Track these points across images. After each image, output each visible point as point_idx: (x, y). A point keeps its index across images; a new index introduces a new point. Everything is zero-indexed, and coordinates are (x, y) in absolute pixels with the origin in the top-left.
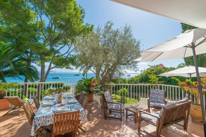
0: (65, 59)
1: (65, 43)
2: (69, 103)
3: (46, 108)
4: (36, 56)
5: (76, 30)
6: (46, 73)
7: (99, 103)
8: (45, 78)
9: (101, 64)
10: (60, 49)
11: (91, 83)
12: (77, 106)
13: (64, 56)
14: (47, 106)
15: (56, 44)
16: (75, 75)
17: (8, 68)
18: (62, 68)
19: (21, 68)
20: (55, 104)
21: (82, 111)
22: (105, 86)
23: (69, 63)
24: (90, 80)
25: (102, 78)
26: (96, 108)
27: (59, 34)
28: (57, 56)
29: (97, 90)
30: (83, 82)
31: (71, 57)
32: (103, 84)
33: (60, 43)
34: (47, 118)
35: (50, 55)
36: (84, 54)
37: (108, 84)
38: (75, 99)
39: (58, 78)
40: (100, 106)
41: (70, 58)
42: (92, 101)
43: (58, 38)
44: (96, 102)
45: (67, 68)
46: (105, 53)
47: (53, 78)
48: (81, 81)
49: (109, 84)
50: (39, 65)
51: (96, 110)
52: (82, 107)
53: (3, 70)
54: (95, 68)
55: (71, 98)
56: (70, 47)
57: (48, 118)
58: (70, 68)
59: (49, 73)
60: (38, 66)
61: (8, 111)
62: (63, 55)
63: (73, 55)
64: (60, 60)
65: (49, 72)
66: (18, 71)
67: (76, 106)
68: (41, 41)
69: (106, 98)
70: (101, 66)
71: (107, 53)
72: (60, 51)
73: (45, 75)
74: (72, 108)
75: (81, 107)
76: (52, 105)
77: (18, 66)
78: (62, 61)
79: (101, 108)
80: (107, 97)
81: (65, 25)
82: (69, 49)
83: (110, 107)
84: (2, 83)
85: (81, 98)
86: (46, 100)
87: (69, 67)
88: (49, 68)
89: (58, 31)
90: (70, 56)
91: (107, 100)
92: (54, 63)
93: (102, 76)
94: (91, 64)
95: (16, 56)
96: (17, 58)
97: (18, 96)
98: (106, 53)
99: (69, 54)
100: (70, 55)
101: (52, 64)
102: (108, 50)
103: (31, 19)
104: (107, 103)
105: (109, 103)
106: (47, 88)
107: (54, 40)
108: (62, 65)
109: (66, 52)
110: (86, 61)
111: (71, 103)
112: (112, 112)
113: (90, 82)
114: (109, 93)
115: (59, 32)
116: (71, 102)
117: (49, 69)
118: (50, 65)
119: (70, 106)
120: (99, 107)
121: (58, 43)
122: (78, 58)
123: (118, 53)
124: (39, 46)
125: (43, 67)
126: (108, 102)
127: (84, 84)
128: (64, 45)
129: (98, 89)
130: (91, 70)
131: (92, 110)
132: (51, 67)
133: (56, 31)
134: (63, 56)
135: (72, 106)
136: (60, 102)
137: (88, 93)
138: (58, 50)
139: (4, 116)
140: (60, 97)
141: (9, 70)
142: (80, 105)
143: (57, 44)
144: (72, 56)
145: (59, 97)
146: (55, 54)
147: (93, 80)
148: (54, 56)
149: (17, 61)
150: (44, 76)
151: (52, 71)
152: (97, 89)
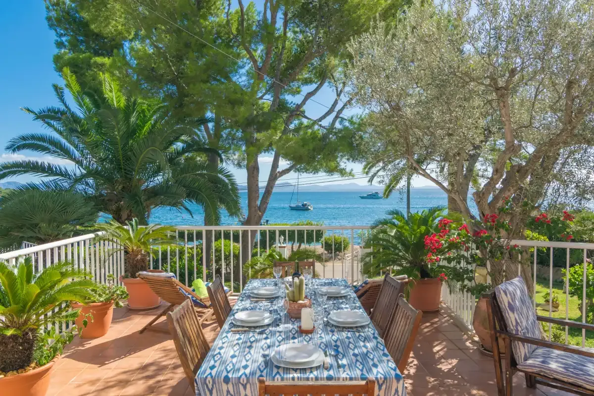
0: (325, 137)
1: (323, 75)
2: (330, 326)
3: (242, 337)
4: (230, 133)
5: (359, 17)
6: (262, 191)
7: (470, 327)
8: (259, 208)
9: (476, 147)
10: (304, 102)
11: (427, 232)
12: (365, 346)
13: (320, 126)
14: (250, 327)
15: (291, 84)
16: (363, 198)
17: (159, 179)
18: (316, 171)
19: (189, 177)
20: (276, 323)
21: (385, 378)
22: (496, 252)
23: (336, 150)
24: (424, 221)
25: (483, 214)
26: (456, 349)
27: (299, 46)
28: (297, 130)
29: (458, 267)
30: (392, 229)
31: (346, 128)
32: (489, 240)
33: (306, 79)
34: (241, 388)
35: (272, 124)
36: (397, 108)
37: (513, 242)
38: (358, 304)
39: (304, 208)
40: (473, 342)
41: (340, 131)
42: (436, 313)
43: (297, 62)
44: (451, 317)
45: (330, 171)
46: (497, 89)
47: (292, 209)
48: (385, 222)
49: (520, 243)
50: (239, 165)
51: (455, 362)
52: (386, 351)
53: (147, 186)
54: (447, 165)
55: (341, 297)
56: (339, 90)
57: (245, 387)
58: (342, 172)
59: (271, 192)
60: (236, 168)
61: (154, 317)
62: (315, 122)
63: (352, 118)
64: (304, 142)
65: (272, 188)
66: (184, 187)
67: (362, 344)
68: (241, 79)
69: (511, 318)
70: (473, 159)
71: (506, 88)
72: (304, 108)
73: (260, 199)
74: (340, 349)
75: (385, 355)
76: (268, 325)
77: (184, 171)
78: (311, 146)
79: (482, 353)
80: (512, 308)
81: (320, 5)
82: (339, 95)
83: (530, 362)
84: (137, 225)
85: (385, 299)
86: (249, 297)
87: (336, 167)
88: (271, 175)
89: (295, 32)
90: (341, 123)
91: (511, 325)
92: (286, 156)
93: (478, 203)
94: (427, 148)
95: (177, 139)
96: (179, 145)
97: (172, 274)
98: (503, 92)
99: (337, 117)
100: (343, 119)
101: (280, 158)
102: (513, 72)
103: (213, 8)
104: (513, 338)
105: (526, 340)
106: (270, 241)
107: (287, 69)
108: (314, 158)
109: (327, 110)
110: (406, 139)
111: (341, 327)
112: (538, 386)
113: (423, 228)
114: (522, 291)
115: (301, 37)
116: (339, 322)
117: (273, 177)
118: (275, 165)
119: (335, 338)
120: (468, 344)
121: (299, 80)
122: (370, 130)
123: (570, 85)
124: (233, 97)
125: (253, 171)
126: (520, 335)
127: (399, 237)
128: (319, 83)
129: (463, 264)
130: (428, 176)
131: (437, 356)
132: (278, 170)
133: (290, 35)
134: (316, 127)
135: (342, 342)
136: (294, 316)
137: (416, 276)
138: (299, 106)
139: (142, 332)
140: (296, 294)
141: (160, 184)
142: (380, 339)
143: (295, 85)
144: (347, 124)
145: (293, 292)
146: (287, 122)
147: (436, 221)
148: (285, 129)
149: (179, 153)
150: (258, 203)
151: (287, 185)
152: (459, 263)
